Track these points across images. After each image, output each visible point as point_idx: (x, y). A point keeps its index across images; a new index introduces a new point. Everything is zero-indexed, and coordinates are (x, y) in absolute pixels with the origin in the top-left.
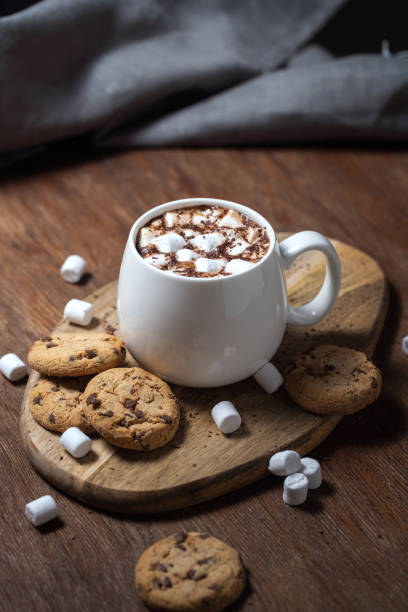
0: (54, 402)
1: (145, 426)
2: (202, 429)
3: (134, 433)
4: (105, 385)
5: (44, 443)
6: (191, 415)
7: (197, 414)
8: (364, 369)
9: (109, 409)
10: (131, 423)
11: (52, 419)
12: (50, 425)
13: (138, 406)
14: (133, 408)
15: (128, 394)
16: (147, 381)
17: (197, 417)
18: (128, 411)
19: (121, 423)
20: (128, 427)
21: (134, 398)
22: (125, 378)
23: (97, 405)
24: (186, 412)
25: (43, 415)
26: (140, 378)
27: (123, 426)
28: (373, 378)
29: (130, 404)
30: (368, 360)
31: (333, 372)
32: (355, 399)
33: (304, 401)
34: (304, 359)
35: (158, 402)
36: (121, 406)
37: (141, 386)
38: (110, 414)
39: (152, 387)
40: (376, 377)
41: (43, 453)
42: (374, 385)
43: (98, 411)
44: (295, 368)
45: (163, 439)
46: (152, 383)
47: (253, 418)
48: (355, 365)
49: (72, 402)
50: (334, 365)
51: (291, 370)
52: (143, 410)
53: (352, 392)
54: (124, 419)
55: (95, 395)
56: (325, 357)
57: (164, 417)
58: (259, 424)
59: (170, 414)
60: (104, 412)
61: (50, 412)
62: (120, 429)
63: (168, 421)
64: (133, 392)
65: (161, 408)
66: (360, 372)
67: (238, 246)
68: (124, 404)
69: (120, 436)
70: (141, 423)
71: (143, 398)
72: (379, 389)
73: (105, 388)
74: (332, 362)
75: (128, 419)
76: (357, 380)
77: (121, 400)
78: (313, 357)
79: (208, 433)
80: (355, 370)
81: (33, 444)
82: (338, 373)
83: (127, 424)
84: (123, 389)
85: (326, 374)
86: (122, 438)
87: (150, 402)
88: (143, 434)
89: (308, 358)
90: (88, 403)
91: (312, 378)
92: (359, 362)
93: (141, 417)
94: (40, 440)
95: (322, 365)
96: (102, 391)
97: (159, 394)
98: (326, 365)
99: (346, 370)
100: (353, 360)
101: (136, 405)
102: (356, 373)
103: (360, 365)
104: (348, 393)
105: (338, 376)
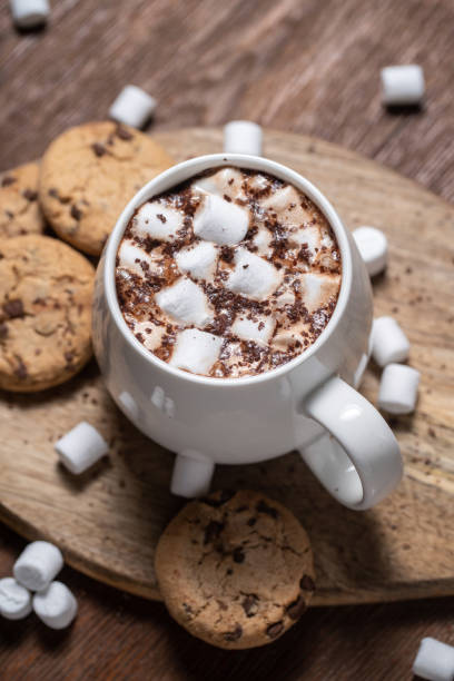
4: (25, 259)
14: (11, 317)
15: (29, 298)
16: (74, 311)
21: (28, 308)
22: (59, 279)
26: (72, 298)
28: (240, 630)
29: (14, 310)
34: (243, 509)
35: (46, 344)
37: (57, 306)
39: (68, 322)
40: (248, 633)
46: (74, 318)
48: (264, 590)
50: (248, 560)
53: (189, 609)
56: (262, 538)
57: (25, 365)
64: (39, 302)
65: (37, 353)
66: (246, 605)
67: (256, 325)
71: (37, 319)
73: (21, 264)
74: (250, 557)
76: (223, 607)
77: (13, 295)
78: (252, 521)
80: (249, 595)
82: (230, 572)
84: (36, 288)
85: (222, 555)
87: (39, 333)
91: (201, 538)
95: (237, 542)
96: (12, 263)
97: (60, 338)
98: (241, 548)
99: (243, 582)
100: (273, 583)
101: (21, 315)
102: (242, 599)
103: (267, 600)
104: (184, 605)
105: (222, 574)
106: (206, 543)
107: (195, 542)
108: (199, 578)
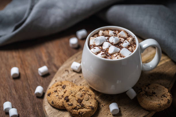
0: (54, 97)
1: (84, 110)
2: (105, 112)
3: (79, 112)
4: (72, 93)
5: (49, 111)
6: (102, 106)
7: (105, 105)
8: (166, 96)
9: (72, 103)
10: (79, 109)
11: (53, 103)
12: (52, 105)
13: (82, 102)
14: (81, 102)
15: (79, 97)
16: (87, 92)
17: (105, 106)
18: (78, 104)
19: (75, 108)
20: (77, 110)
21: (81, 99)
22: (80, 91)
23: (68, 100)
24: (101, 104)
25: (50, 101)
26: (85, 91)
27: (76, 109)
28: (169, 100)
29: (80, 101)
30: (169, 92)
31: (154, 95)
32: (160, 107)
33: (142, 105)
34: (145, 88)
35: (90, 101)
36: (76, 102)
37: (85, 94)
38: (72, 105)
39: (89, 95)
40: (170, 99)
41: (48, 115)
42: (169, 102)
43: (68, 103)
44: (142, 91)
45: (90, 115)
46: (89, 93)
47: (124, 109)
48: (163, 93)
49: (60, 97)
50: (156, 92)
51: (140, 92)
52: (84, 104)
53: (159, 104)
54: (76, 107)
55: (68, 97)
56: (153, 89)
57: (91, 107)
58: (126, 112)
59: (93, 106)
60: (70, 104)
61: (52, 100)
62: (74, 110)
63: (92, 108)
64: (81, 96)
65: (91, 103)
66: (164, 96)
67: (125, 43)
68: (78, 101)
69: (74, 113)
70: (82, 108)
71: (84, 99)
72: (170, 104)
73: (72, 94)
74: (155, 91)
75: (78, 107)
76: (162, 100)
77: (77, 99)
78: (149, 88)
79: (107, 113)
80: (163, 95)
81: (45, 111)
82: (156, 96)
83: (77, 109)
84: (78, 95)
85: (152, 96)
86: (75, 114)
87: (87, 100)
88: (83, 113)
89: (147, 88)
90: (65, 99)
91: (147, 96)
92: (165, 93)
93: (83, 107)
94: (48, 110)
95: (151, 92)
96: (71, 95)
97: (91, 98)
98: (153, 92)
99: (160, 95)
100: (163, 91)
101: (82, 101)
102: (163, 97)
103: (165, 94)
104: (158, 104)
105: (156, 97)
106: (148, 96)
107: (146, 98)
108: (154, 100)
